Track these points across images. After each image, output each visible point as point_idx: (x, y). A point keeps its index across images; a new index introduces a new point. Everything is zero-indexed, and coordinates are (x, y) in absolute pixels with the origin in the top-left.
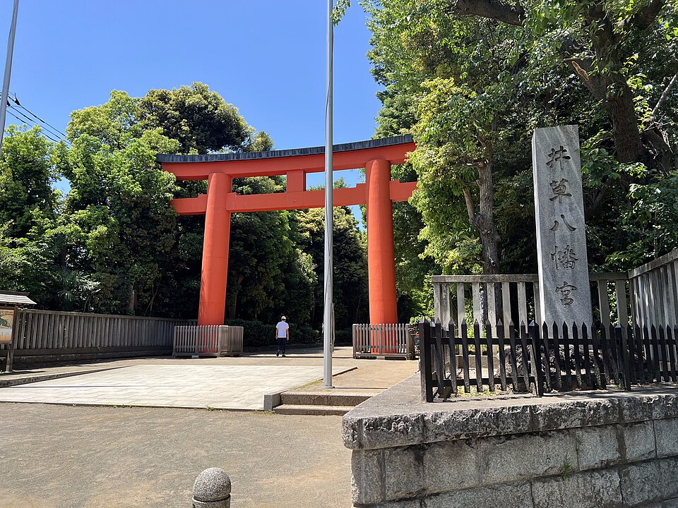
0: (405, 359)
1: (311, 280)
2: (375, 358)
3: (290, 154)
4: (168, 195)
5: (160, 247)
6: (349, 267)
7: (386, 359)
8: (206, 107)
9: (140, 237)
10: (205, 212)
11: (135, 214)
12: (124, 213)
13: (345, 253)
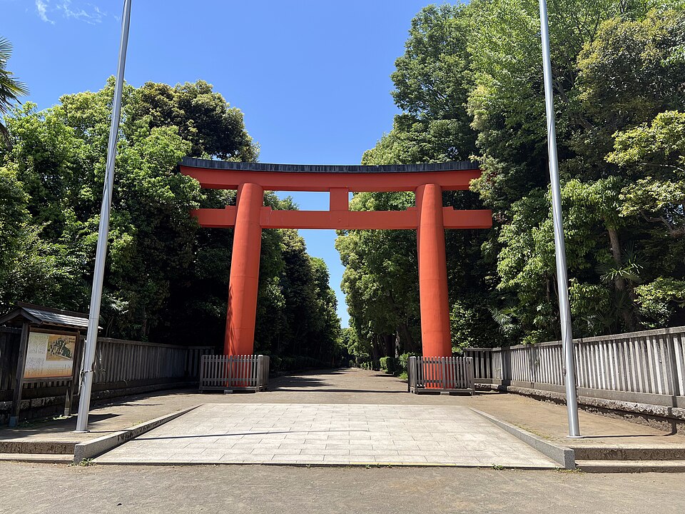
0: (471, 395)
1: (280, 304)
2: (439, 394)
3: (337, 170)
4: (194, 203)
5: (174, 261)
6: (301, 290)
7: (451, 394)
8: (214, 109)
9: (157, 250)
10: (234, 226)
11: (156, 222)
12: (143, 221)
13: (299, 276)
